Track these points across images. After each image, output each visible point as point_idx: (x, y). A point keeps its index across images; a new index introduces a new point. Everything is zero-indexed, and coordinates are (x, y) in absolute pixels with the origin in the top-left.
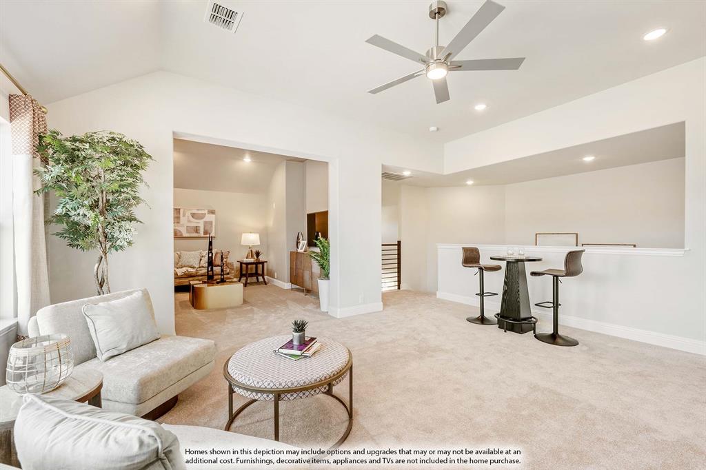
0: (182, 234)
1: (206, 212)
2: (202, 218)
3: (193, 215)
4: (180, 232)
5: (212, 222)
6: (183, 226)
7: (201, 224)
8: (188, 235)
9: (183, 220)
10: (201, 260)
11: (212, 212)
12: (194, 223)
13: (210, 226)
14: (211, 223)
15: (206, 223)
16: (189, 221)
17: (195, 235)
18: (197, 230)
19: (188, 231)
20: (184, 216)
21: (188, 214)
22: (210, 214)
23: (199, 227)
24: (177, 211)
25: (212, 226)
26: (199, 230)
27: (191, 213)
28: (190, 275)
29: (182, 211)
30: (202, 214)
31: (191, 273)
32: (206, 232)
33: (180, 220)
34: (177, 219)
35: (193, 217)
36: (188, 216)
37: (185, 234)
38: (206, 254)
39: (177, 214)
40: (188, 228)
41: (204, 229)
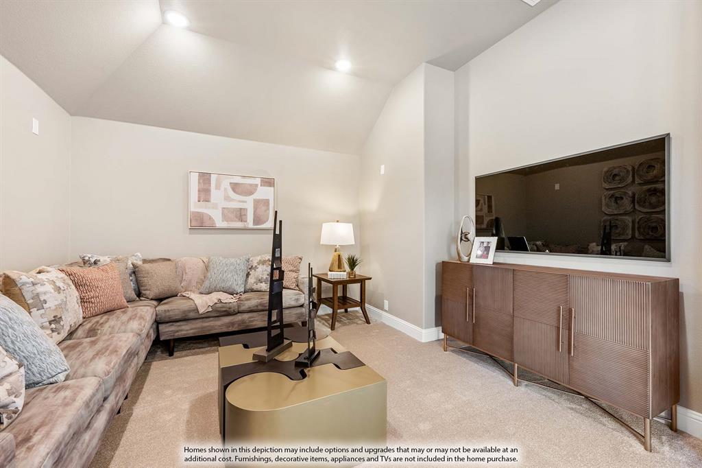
0: (214, 222)
1: (258, 181)
2: (251, 193)
3: (235, 187)
4: (210, 218)
5: (268, 200)
6: (215, 207)
7: (248, 204)
8: (224, 225)
9: (216, 195)
10: (248, 275)
11: (269, 182)
12: (237, 201)
13: (264, 208)
14: (266, 202)
15: (257, 203)
16: (227, 198)
17: (239, 225)
18: (240, 214)
19: (225, 217)
20: (218, 187)
21: (226, 183)
22: (264, 186)
23: (246, 210)
24: (205, 178)
25: (268, 209)
26: (245, 215)
27: (230, 183)
28: (225, 311)
29: (213, 178)
30: (251, 185)
31: (228, 305)
32: (257, 221)
33: (210, 195)
34: (205, 194)
35: (234, 190)
36: (225, 189)
37: (220, 223)
38: (259, 264)
39: (204, 184)
40: (226, 211)
41: (254, 214)
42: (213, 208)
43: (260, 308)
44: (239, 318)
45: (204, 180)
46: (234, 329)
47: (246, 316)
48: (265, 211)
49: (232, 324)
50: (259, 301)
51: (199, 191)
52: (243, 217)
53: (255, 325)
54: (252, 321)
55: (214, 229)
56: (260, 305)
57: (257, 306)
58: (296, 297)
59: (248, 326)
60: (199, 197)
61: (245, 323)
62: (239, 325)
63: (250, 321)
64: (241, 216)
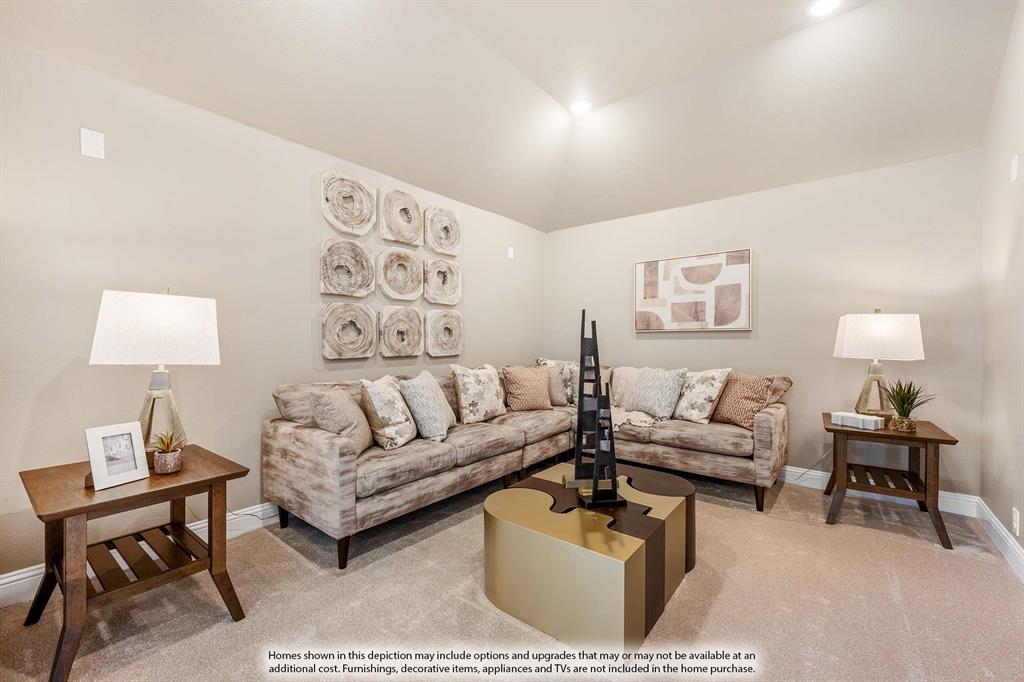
0: (661, 324)
1: (722, 259)
2: (712, 278)
3: (689, 274)
4: (658, 318)
5: (738, 286)
6: (663, 303)
7: (707, 295)
8: (675, 326)
9: (665, 288)
10: (681, 396)
11: (740, 257)
12: (691, 293)
13: (731, 299)
14: (736, 289)
15: (720, 292)
16: (678, 290)
17: (694, 325)
18: (696, 310)
19: (675, 317)
20: (666, 277)
21: (676, 271)
22: (733, 264)
23: (703, 303)
24: (651, 267)
25: (740, 300)
26: (703, 311)
27: (683, 269)
28: (634, 436)
29: (661, 265)
30: (711, 266)
31: (637, 429)
32: (721, 318)
33: (657, 289)
34: (651, 288)
35: (687, 278)
36: (676, 278)
37: (669, 324)
38: (698, 381)
39: (651, 276)
40: (676, 308)
41: (716, 308)
42: (661, 306)
43: (677, 442)
44: (651, 449)
45: (651, 271)
46: (645, 462)
47: (660, 449)
48: (734, 303)
49: (643, 454)
50: (677, 433)
51: (645, 285)
52: (700, 314)
53: (672, 465)
54: (668, 458)
55: (661, 332)
56: (678, 438)
57: (673, 439)
58: (736, 440)
59: (661, 463)
60: (645, 293)
61: (658, 458)
62: (651, 458)
63: (665, 458)
64: (696, 312)
